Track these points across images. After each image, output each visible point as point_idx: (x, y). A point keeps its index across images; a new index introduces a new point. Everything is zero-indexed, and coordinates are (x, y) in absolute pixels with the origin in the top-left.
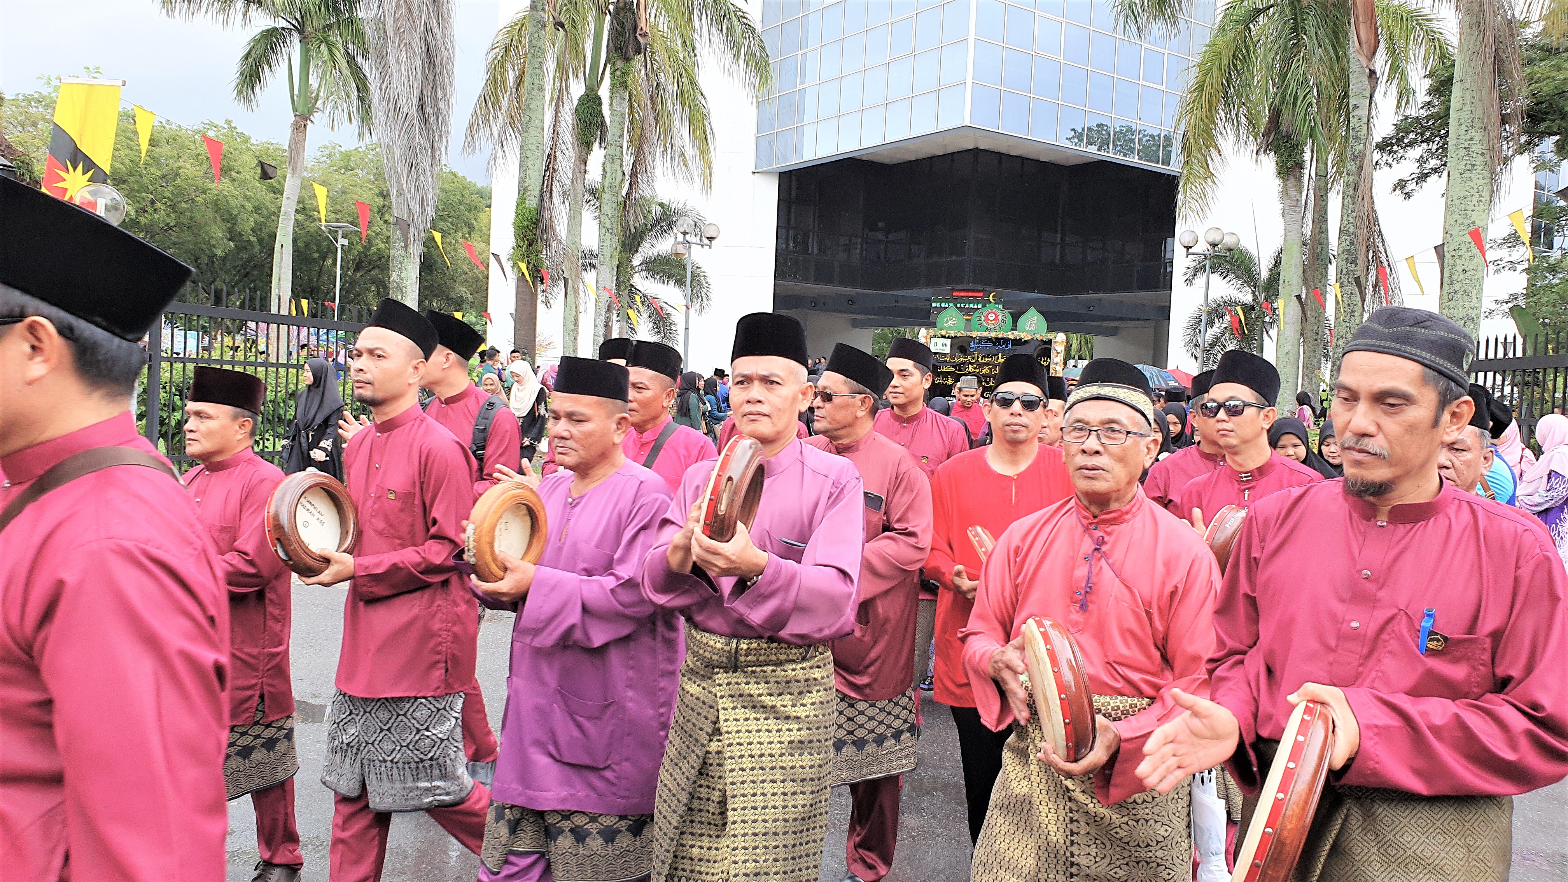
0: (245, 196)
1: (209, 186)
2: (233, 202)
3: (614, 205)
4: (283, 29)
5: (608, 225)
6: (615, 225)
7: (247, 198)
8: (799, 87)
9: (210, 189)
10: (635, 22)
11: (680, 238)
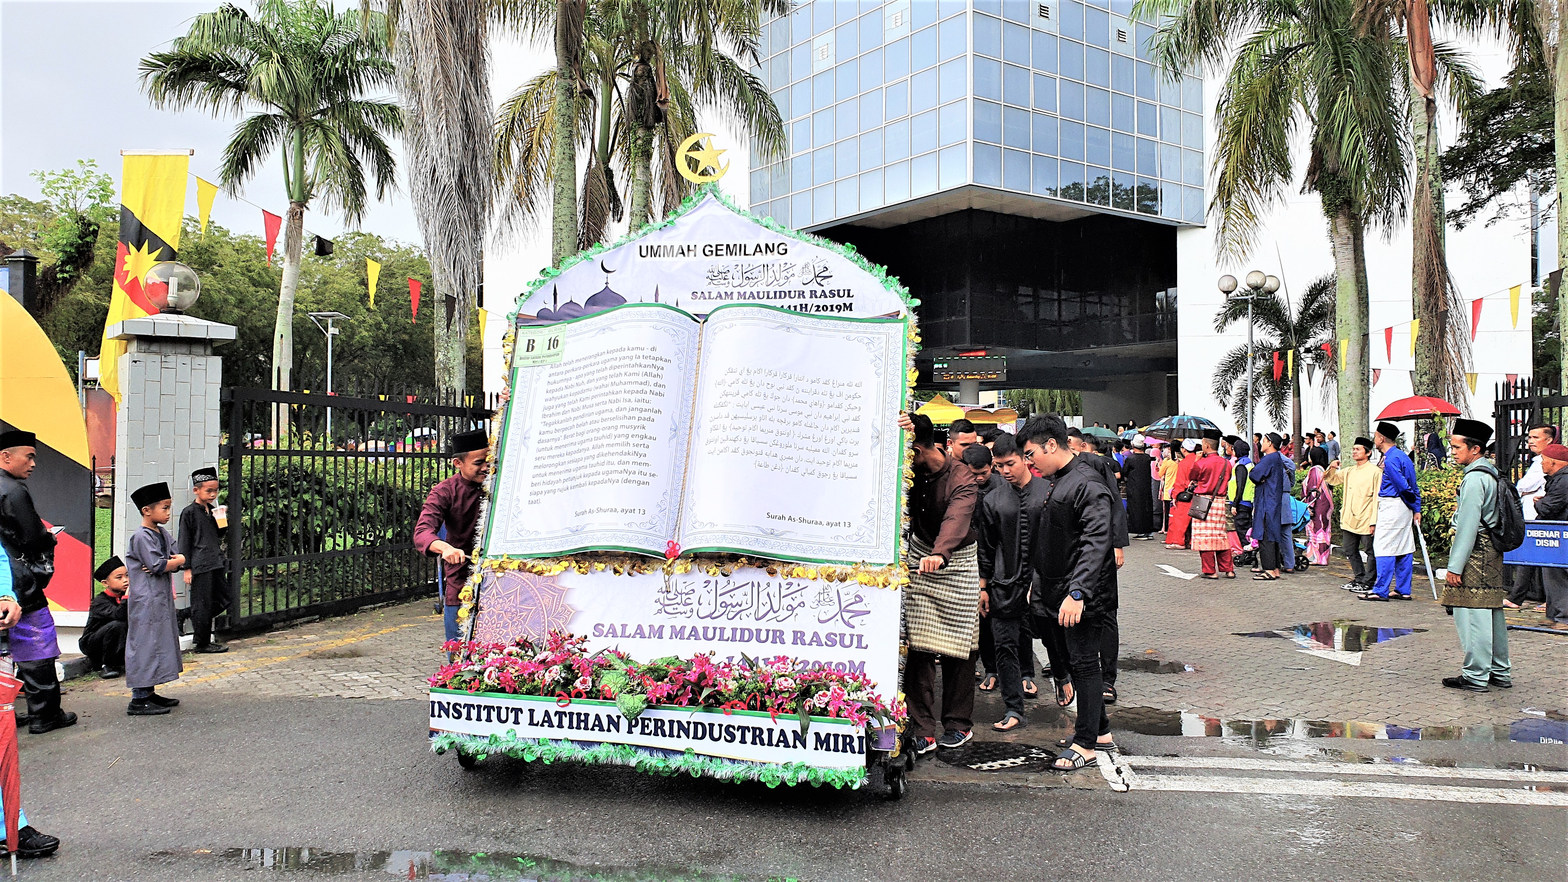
0: (228, 289)
2: (216, 296)
4: (275, 116)
7: (229, 291)
10: (655, 89)
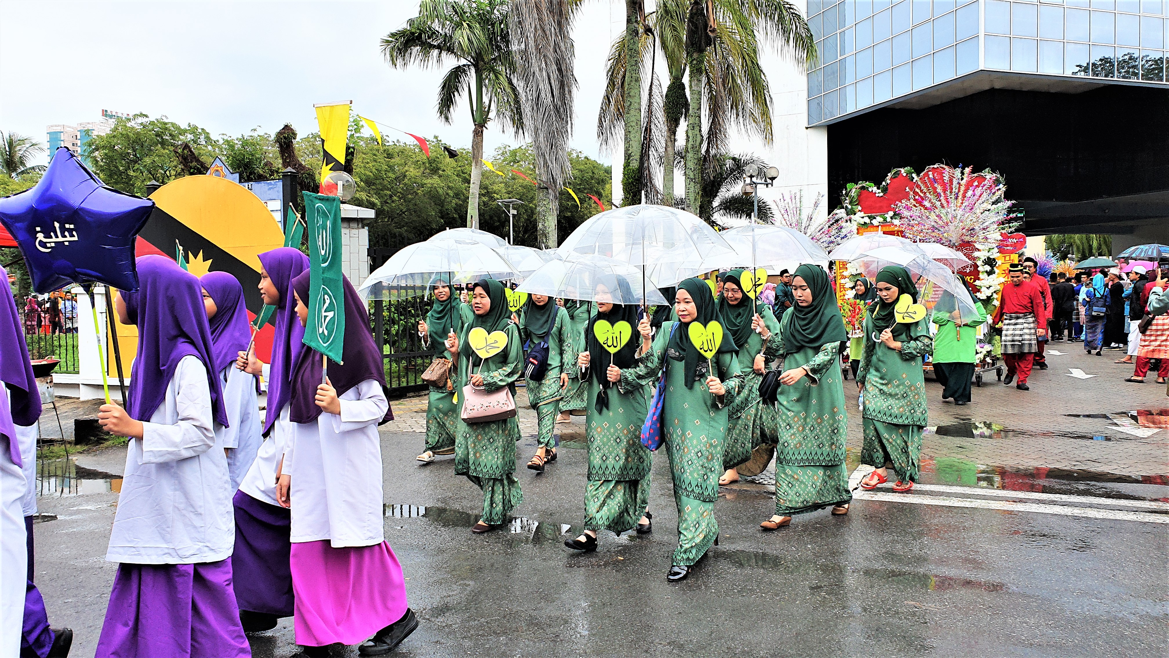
0: (449, 187)
1: (425, 182)
3: (696, 161)
4: (464, 65)
5: (692, 177)
6: (697, 176)
8: (839, 58)
9: (426, 184)
10: (706, 21)
11: (748, 180)
